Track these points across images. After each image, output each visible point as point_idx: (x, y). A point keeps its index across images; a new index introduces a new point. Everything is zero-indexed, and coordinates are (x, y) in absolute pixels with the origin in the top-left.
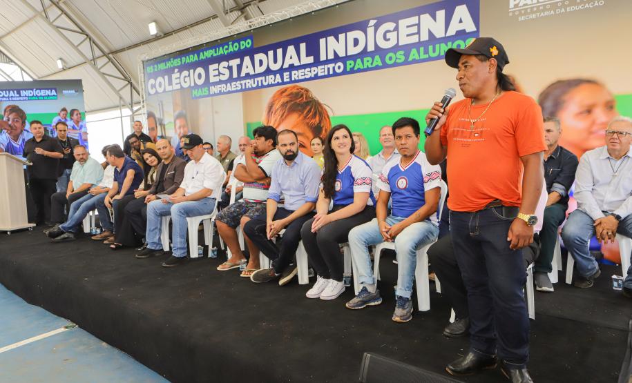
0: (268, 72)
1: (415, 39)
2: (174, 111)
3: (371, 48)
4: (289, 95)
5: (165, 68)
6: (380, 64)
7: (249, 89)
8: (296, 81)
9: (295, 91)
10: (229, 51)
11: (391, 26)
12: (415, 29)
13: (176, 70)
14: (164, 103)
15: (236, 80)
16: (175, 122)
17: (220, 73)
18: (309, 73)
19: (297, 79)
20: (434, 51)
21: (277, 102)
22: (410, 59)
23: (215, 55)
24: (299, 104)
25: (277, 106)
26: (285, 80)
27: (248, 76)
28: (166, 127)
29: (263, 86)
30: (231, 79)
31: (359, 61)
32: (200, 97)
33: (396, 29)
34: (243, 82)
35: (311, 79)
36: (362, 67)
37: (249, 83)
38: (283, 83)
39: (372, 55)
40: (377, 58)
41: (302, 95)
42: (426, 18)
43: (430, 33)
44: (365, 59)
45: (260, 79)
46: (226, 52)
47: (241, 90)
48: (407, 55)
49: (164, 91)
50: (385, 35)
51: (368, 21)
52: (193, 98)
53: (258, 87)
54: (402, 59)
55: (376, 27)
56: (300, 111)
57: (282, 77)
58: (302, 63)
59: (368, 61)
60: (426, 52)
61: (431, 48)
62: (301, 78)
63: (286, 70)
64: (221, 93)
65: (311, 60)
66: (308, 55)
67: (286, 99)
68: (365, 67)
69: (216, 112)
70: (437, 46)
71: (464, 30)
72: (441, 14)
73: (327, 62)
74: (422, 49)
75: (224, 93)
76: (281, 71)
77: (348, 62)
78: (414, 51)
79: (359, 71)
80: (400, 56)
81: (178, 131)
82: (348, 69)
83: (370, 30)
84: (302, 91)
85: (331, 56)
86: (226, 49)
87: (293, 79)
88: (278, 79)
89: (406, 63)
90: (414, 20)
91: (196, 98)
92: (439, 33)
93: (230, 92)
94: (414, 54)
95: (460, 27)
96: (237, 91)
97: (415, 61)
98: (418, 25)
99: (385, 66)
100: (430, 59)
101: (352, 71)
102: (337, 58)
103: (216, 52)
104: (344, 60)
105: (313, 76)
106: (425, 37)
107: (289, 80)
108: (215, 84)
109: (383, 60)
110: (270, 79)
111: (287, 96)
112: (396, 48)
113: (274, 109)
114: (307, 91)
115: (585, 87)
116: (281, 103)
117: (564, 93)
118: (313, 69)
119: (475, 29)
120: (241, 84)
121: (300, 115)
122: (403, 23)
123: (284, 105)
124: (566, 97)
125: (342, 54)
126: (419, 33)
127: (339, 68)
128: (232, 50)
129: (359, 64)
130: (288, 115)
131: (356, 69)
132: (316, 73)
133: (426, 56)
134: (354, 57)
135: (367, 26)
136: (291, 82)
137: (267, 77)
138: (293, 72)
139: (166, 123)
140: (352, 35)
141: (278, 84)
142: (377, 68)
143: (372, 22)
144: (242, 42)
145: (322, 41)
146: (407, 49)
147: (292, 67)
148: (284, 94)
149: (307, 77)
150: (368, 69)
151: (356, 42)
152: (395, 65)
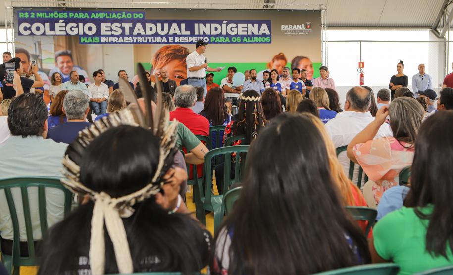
0: (157, 35)
1: (245, 33)
2: (56, 50)
3: (224, 33)
4: (172, 50)
5: (46, 17)
6: (229, 41)
7: (140, 43)
8: (177, 43)
9: (177, 48)
10: (123, 17)
11: (234, 25)
12: (245, 29)
13: (61, 21)
14: (41, 43)
15: (128, 36)
16: (56, 58)
17: (112, 30)
18: (186, 39)
19: (178, 41)
20: (254, 39)
21: (163, 53)
22: (243, 41)
23: (107, 17)
24: (180, 55)
25: (164, 54)
26: (170, 41)
27: (139, 35)
28: (43, 62)
29: (152, 42)
30: (123, 35)
31: (218, 38)
32: (90, 43)
33: (237, 27)
34: (135, 38)
35: (188, 43)
36: (219, 41)
37: (140, 39)
38: (168, 42)
39: (225, 36)
40: (227, 38)
41: (182, 51)
42: (250, 25)
43: (252, 32)
44: (221, 38)
45: (150, 38)
46: (119, 18)
47: (133, 43)
48: (242, 39)
49: (44, 34)
50: (231, 29)
51: (223, 21)
52: (80, 43)
53: (148, 42)
54: (240, 41)
55: (227, 24)
56: (180, 59)
57: (168, 39)
58: (183, 34)
59: (222, 39)
60: (250, 39)
61: (252, 38)
62: (181, 41)
63: (171, 36)
64: (112, 42)
65: (188, 33)
66: (186, 30)
67: (170, 52)
68: (221, 41)
69: (107, 54)
70: (255, 38)
71: (266, 34)
72: (256, 25)
73: (199, 35)
74: (248, 38)
75: (116, 43)
76: (167, 36)
77: (212, 38)
78: (245, 38)
79: (218, 42)
80: (239, 39)
81: (60, 66)
82: (212, 41)
83: (224, 25)
84: (183, 49)
85: (201, 33)
86: (119, 16)
87: (176, 41)
88: (165, 39)
89: (241, 42)
90: (245, 25)
91: (84, 43)
92: (256, 33)
93: (121, 43)
94: (245, 39)
95: (264, 32)
96: (129, 43)
97: (245, 42)
98: (247, 27)
99: (231, 42)
100: (252, 42)
101: (214, 42)
102: (205, 35)
103: (109, 15)
104: (210, 36)
105: (189, 41)
106: (250, 33)
107: (172, 41)
108: (106, 36)
109: (230, 39)
110: (158, 39)
111: (171, 50)
112: (237, 35)
113: (161, 56)
114: (186, 49)
115: (305, 59)
116: (166, 53)
117: (299, 61)
118: (190, 38)
119: (269, 34)
120: (133, 40)
121: (180, 61)
122: (240, 25)
123: (168, 55)
124: (299, 62)
125: (208, 33)
126: (247, 31)
127: (206, 39)
128: (126, 17)
129: (217, 39)
130: (171, 60)
131: (216, 41)
132: (192, 40)
133: (250, 41)
134: (215, 36)
135: (222, 23)
136: (174, 42)
137: (156, 38)
138: (176, 38)
139: (43, 59)
140: (214, 25)
141: (164, 43)
142: (227, 42)
143: (225, 22)
144: (134, 15)
145: (196, 25)
146: (242, 36)
147: (175, 35)
148: (168, 49)
149: (186, 42)
150: (222, 43)
151: (216, 29)
152: (236, 42)
